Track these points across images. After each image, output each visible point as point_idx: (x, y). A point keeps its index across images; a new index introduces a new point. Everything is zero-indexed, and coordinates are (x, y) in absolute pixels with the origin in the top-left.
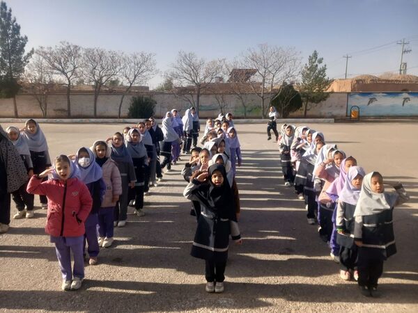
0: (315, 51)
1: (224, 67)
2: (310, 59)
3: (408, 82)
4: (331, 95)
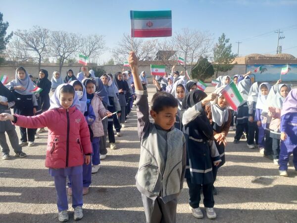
0: (224, 34)
1: (157, 45)
2: (220, 39)
3: (285, 59)
4: (235, 66)
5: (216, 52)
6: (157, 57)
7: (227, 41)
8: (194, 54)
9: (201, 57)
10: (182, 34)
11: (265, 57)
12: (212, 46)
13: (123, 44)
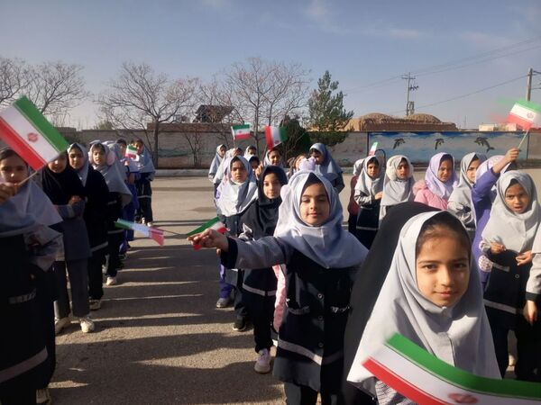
0: (327, 72)
1: (197, 89)
2: (321, 83)
3: (425, 123)
4: (350, 135)
5: (313, 109)
6: (198, 118)
7: (335, 87)
8: (273, 111)
9: (287, 118)
10: (249, 70)
11: (392, 119)
12: (308, 96)
13: (122, 84)
